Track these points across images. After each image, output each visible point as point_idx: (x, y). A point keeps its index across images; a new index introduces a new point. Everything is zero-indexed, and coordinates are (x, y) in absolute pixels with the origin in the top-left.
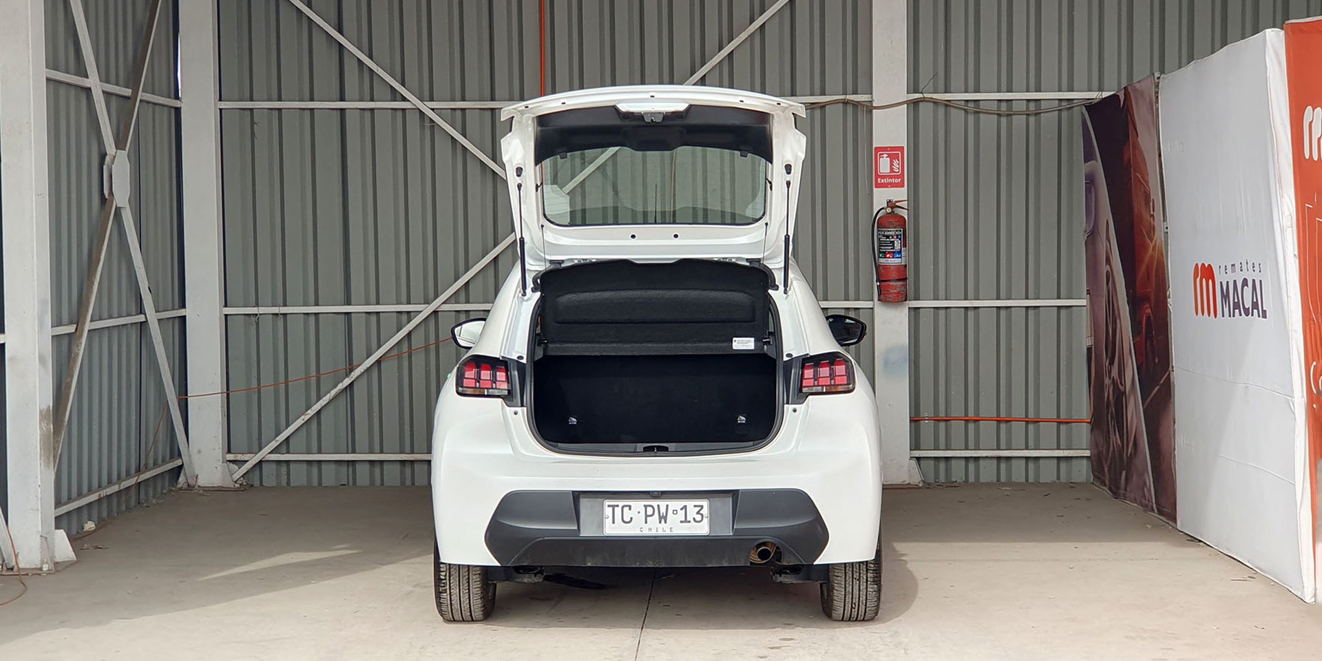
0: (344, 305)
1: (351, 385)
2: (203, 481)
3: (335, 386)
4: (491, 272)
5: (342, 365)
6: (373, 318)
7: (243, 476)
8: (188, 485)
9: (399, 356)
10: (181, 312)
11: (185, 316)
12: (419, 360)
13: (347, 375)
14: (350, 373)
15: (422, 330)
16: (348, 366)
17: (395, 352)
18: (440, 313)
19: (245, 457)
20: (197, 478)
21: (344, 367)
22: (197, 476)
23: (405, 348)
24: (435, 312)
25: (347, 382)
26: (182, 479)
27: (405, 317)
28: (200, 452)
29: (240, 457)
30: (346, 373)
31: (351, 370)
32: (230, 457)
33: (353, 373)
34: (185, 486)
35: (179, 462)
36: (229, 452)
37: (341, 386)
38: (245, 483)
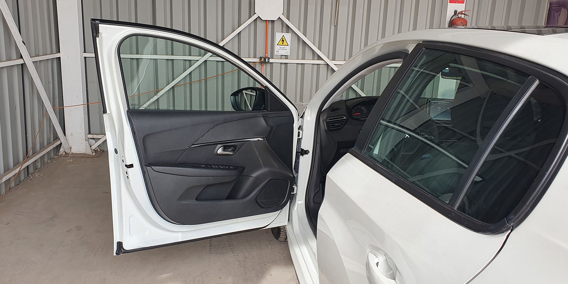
0: (153, 55)
1: (158, 100)
2: (75, 150)
3: (149, 100)
4: (236, 40)
5: (152, 89)
6: (170, 62)
7: (98, 146)
8: (66, 153)
9: (185, 85)
10: (58, 55)
11: (60, 57)
12: (195, 87)
13: (155, 95)
14: (157, 93)
15: (197, 71)
16: (156, 89)
17: (182, 83)
18: (207, 61)
19: (99, 137)
20: (70, 148)
21: (154, 90)
22: (71, 147)
23: (188, 81)
24: (206, 61)
25: (155, 98)
26: (62, 150)
27: (188, 63)
28: (72, 134)
29: (95, 136)
30: (155, 94)
31: (157, 92)
32: (90, 136)
33: (159, 93)
34: (64, 154)
35: (59, 143)
36: (90, 133)
37: (152, 100)
38: (99, 150)
